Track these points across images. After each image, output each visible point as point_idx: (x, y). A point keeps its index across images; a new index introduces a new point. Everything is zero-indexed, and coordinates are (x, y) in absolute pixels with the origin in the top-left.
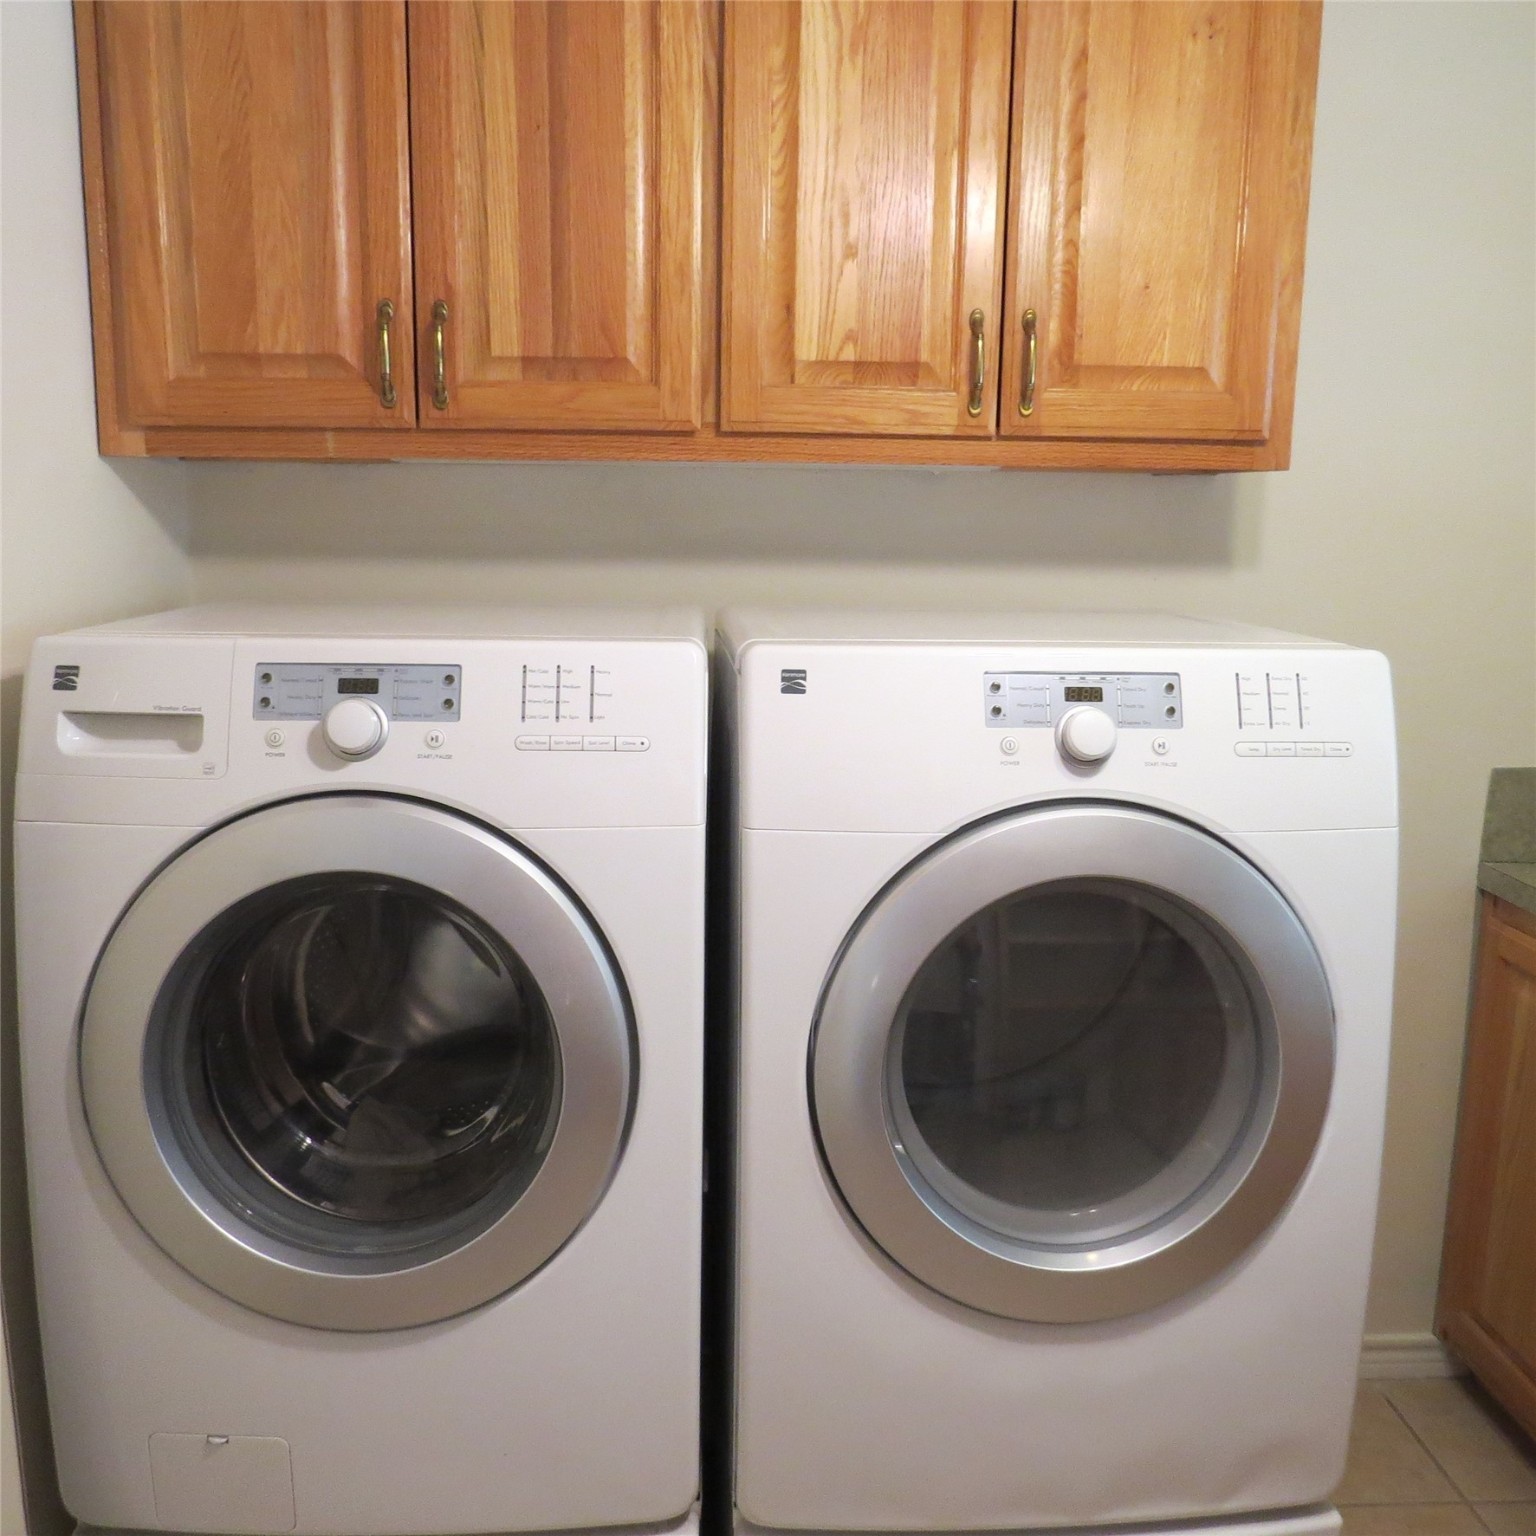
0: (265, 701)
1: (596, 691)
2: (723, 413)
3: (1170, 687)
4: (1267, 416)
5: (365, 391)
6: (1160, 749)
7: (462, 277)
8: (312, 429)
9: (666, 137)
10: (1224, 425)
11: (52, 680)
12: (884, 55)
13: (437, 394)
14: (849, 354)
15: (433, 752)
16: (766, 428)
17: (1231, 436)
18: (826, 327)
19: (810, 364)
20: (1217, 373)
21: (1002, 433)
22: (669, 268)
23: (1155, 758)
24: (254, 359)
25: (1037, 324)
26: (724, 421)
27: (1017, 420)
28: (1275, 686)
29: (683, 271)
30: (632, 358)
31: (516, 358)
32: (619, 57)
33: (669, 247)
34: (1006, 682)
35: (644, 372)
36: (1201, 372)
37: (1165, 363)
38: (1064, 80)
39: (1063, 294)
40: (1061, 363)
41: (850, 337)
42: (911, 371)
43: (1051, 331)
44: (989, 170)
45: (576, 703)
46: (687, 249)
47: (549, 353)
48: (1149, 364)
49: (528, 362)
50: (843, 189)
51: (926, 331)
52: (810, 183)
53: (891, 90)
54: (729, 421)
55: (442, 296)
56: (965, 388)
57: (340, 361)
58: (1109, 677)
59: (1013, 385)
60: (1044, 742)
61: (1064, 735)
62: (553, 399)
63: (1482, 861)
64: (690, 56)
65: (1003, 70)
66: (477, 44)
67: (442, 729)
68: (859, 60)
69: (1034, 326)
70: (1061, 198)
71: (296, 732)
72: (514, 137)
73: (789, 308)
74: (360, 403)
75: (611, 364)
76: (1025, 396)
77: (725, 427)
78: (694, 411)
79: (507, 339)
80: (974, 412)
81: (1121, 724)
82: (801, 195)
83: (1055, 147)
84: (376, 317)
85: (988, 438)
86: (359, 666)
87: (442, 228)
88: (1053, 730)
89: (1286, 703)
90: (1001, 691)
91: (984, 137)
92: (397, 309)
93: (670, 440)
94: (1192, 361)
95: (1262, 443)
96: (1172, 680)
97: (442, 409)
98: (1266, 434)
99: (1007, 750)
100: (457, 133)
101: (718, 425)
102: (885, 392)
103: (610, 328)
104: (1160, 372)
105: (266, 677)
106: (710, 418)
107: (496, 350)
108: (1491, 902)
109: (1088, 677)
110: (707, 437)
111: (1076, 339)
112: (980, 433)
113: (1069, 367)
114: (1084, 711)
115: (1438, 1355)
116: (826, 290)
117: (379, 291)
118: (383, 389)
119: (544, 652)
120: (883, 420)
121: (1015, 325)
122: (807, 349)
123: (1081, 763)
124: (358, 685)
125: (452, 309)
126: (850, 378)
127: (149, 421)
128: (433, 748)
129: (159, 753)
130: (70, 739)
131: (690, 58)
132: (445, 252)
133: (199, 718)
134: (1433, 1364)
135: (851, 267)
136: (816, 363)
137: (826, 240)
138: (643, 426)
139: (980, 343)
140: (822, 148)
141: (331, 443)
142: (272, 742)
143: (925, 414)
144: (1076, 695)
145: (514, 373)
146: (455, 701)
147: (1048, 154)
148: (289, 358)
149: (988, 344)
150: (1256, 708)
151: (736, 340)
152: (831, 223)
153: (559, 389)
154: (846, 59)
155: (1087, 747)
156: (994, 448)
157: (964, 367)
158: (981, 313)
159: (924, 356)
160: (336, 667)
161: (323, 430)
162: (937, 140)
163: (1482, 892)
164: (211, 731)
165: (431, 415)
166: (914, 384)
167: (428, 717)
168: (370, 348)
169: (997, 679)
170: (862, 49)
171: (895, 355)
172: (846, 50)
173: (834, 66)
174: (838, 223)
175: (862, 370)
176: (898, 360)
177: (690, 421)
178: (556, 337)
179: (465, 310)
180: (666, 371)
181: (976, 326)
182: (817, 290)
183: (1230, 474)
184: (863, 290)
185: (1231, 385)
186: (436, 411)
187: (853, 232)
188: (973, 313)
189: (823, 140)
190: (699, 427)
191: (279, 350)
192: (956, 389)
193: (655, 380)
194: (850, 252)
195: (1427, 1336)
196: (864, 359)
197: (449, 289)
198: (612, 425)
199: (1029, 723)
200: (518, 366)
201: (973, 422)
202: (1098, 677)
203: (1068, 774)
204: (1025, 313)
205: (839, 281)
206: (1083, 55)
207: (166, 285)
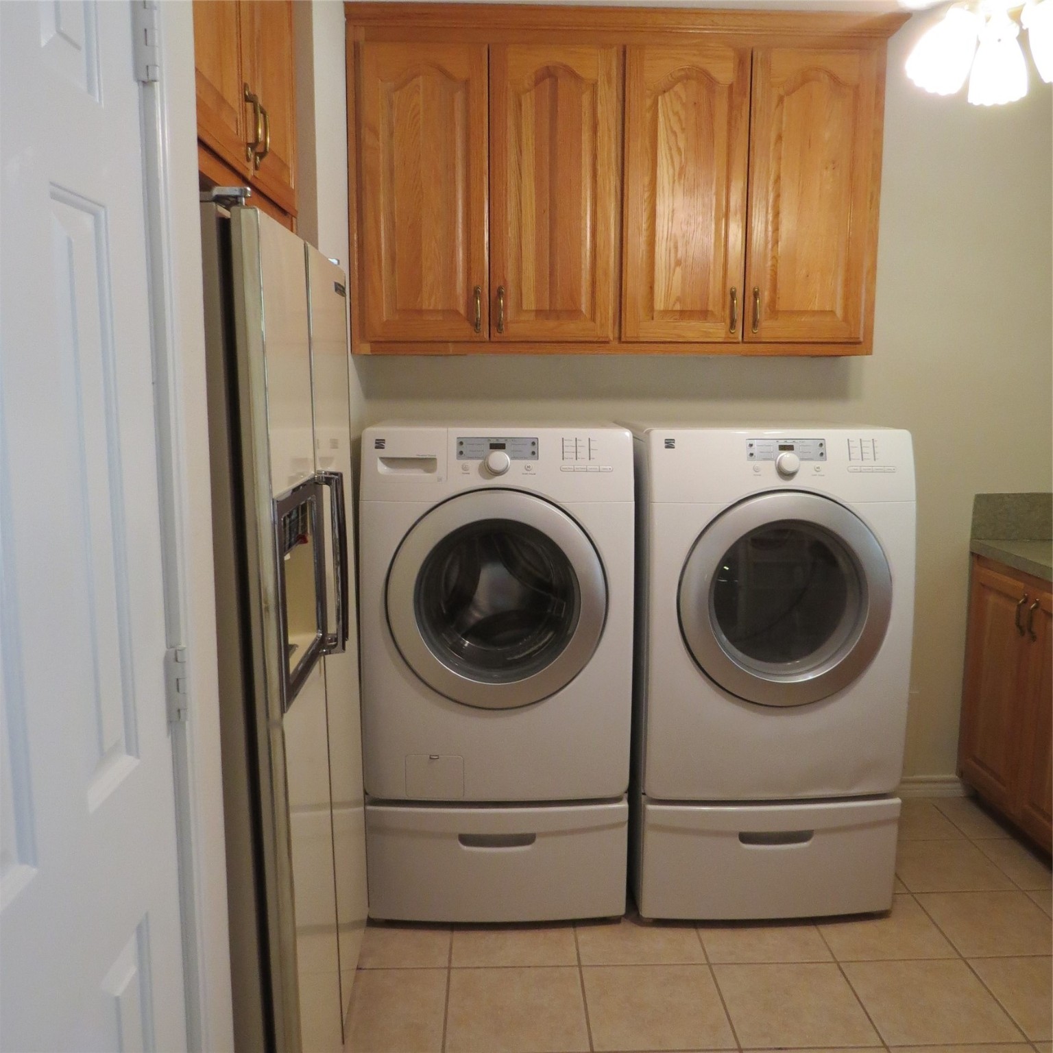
0: (461, 453)
1: (591, 447)
2: (623, 333)
3: (821, 445)
4: (862, 332)
5: (467, 325)
6: (817, 469)
7: (510, 276)
8: (442, 342)
9: (599, 215)
10: (842, 336)
11: (374, 445)
12: (693, 179)
13: (499, 326)
14: (678, 307)
15: (528, 472)
16: (642, 340)
17: (845, 340)
18: (668, 295)
19: (661, 312)
20: (839, 313)
21: (745, 340)
22: (599, 272)
23: (815, 473)
24: (420, 312)
25: (760, 293)
26: (623, 337)
27: (751, 334)
28: (864, 445)
29: (606, 274)
30: (584, 310)
31: (533, 311)
32: (580, 183)
33: (600, 263)
34: (755, 443)
35: (588, 316)
36: (832, 312)
37: (816, 309)
38: (770, 189)
39: (771, 280)
40: (770, 310)
41: (678, 300)
42: (704, 314)
43: (766, 295)
44: (738, 226)
45: (583, 452)
46: (608, 262)
47: (548, 308)
48: (809, 309)
49: (539, 312)
50: (675, 236)
51: (711, 296)
52: (661, 233)
53: (696, 192)
54: (625, 336)
55: (502, 284)
56: (728, 321)
57: (457, 313)
58: (796, 441)
59: (749, 319)
60: (771, 467)
61: (779, 463)
62: (549, 327)
63: (972, 539)
64: (610, 183)
65: (744, 184)
66: (519, 177)
67: (531, 463)
68: (682, 182)
69: (758, 294)
70: (770, 238)
71: (474, 464)
72: (534, 216)
73: (652, 288)
74: (465, 330)
75: (574, 313)
76: (755, 323)
77: (623, 340)
78: (611, 333)
79: (530, 303)
80: (732, 331)
81: (802, 459)
82: (657, 239)
83: (767, 216)
84: (473, 294)
85: (738, 343)
86: (497, 438)
87: (503, 256)
88: (774, 462)
89: (868, 450)
90: (753, 447)
91: (736, 214)
92: (482, 290)
93: (598, 345)
94: (828, 308)
95: (859, 343)
96: (822, 441)
97: (500, 333)
98: (862, 339)
99: (756, 470)
100: (509, 217)
101: (620, 338)
102: (693, 323)
103: (574, 296)
104: (814, 313)
105: (461, 443)
106: (617, 335)
107: (525, 307)
108: (977, 557)
109: (788, 441)
110: (615, 343)
111: (777, 299)
112: (735, 341)
113: (774, 312)
114: (786, 455)
115: (958, 785)
116: (667, 279)
117: (475, 283)
118: (476, 325)
119: (570, 433)
120: (691, 336)
121: (749, 293)
122: (659, 305)
123: (786, 475)
124: (498, 446)
125: (506, 290)
126: (677, 317)
127: (373, 339)
128: (528, 470)
129: (416, 474)
130: (382, 468)
131: (610, 182)
132: (504, 266)
133: (435, 459)
134: (957, 790)
135: (678, 270)
136: (663, 311)
137: (668, 258)
138: (587, 339)
139: (735, 301)
140: (666, 219)
141: (451, 347)
142: (465, 468)
143: (710, 333)
144: (783, 448)
145: (532, 316)
146: (536, 452)
147: (764, 220)
148: (435, 311)
149: (738, 302)
150: (856, 453)
151: (628, 301)
152: (670, 251)
153: (551, 324)
154: (677, 181)
155: (789, 468)
156: (741, 347)
157: (728, 312)
158: (735, 289)
159: (711, 308)
160: (488, 439)
161: (448, 342)
162: (716, 214)
163: (972, 554)
164: (441, 464)
165: (496, 336)
166: (706, 319)
167: (525, 458)
168: (471, 306)
169: (751, 442)
170: (683, 178)
171: (698, 307)
172: (676, 178)
173: (671, 184)
174: (673, 251)
175: (683, 314)
176: (698, 309)
177: (607, 337)
178: (551, 302)
179: (511, 290)
180: (598, 315)
181: (733, 295)
182: (664, 280)
183: (847, 357)
184: (684, 279)
185: (845, 319)
186: (498, 334)
187: (679, 255)
188: (731, 289)
189: (666, 214)
190: (612, 339)
191: (431, 308)
192: (724, 321)
193: (593, 319)
194: (678, 263)
195: (953, 776)
196: (684, 309)
197: (505, 281)
198: (574, 339)
199: (765, 459)
200: (533, 314)
201: (732, 336)
202: (792, 441)
203: (781, 480)
204: (754, 289)
205: (673, 275)
206: (778, 179)
207: (383, 281)
